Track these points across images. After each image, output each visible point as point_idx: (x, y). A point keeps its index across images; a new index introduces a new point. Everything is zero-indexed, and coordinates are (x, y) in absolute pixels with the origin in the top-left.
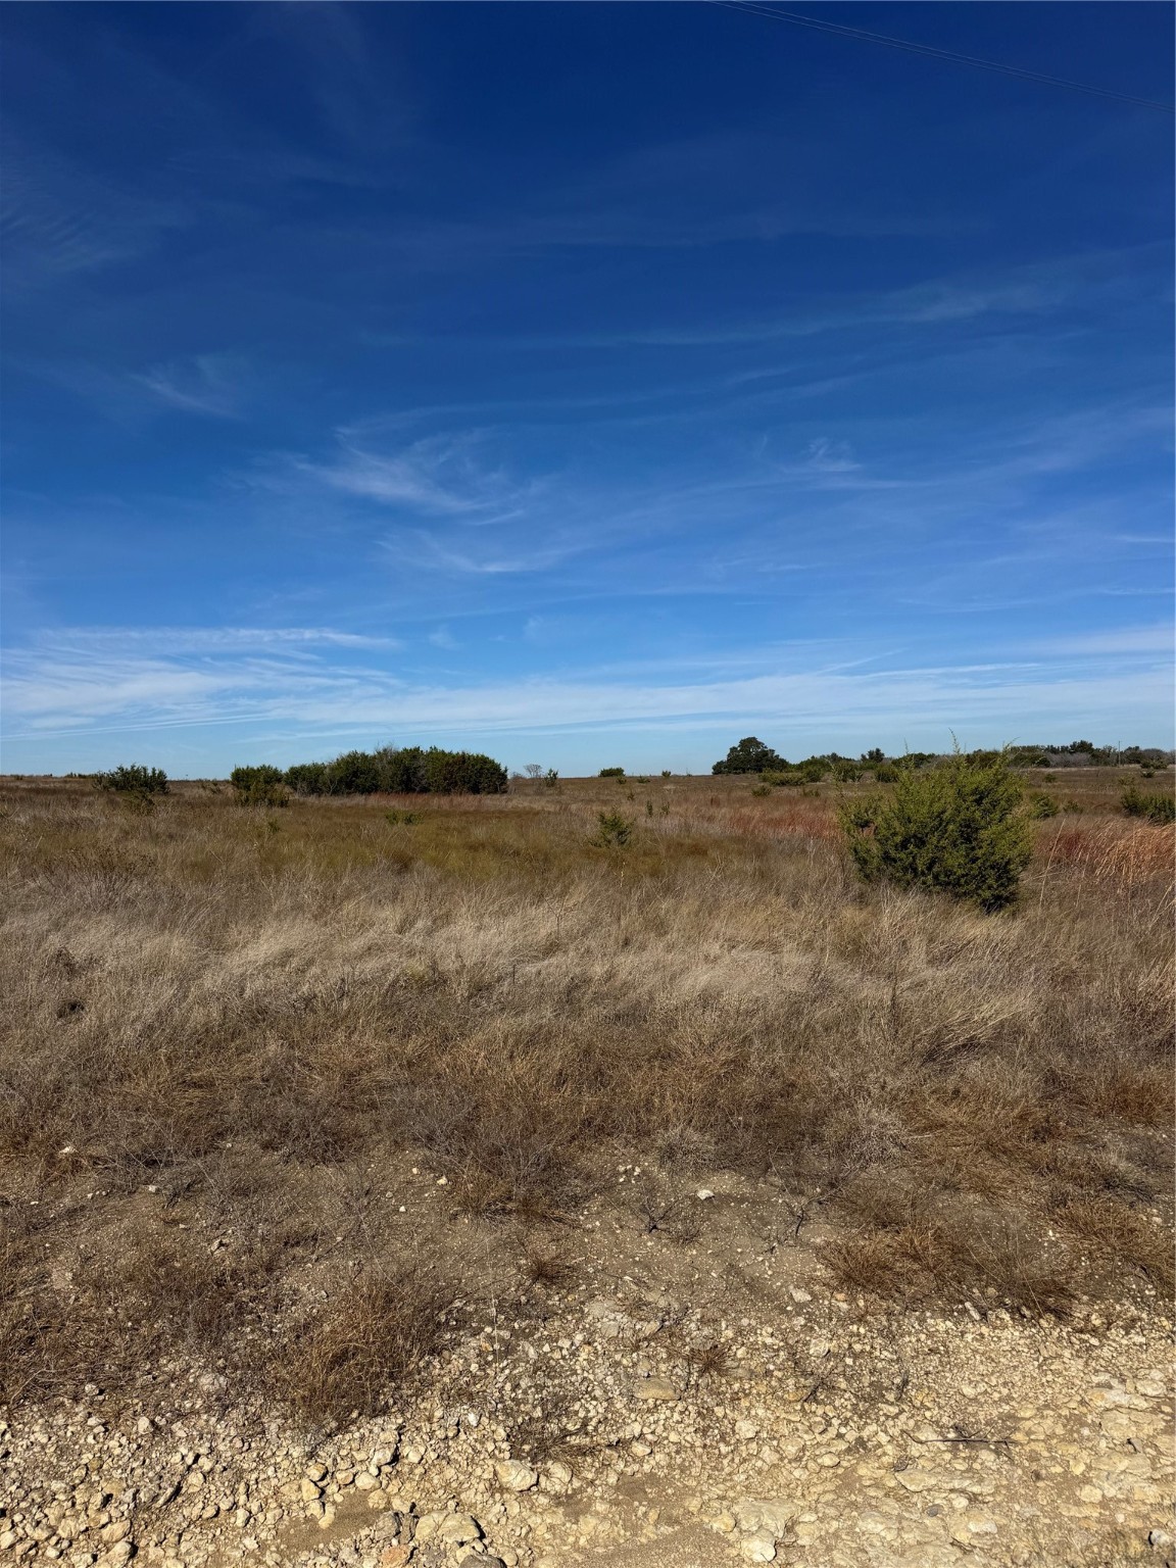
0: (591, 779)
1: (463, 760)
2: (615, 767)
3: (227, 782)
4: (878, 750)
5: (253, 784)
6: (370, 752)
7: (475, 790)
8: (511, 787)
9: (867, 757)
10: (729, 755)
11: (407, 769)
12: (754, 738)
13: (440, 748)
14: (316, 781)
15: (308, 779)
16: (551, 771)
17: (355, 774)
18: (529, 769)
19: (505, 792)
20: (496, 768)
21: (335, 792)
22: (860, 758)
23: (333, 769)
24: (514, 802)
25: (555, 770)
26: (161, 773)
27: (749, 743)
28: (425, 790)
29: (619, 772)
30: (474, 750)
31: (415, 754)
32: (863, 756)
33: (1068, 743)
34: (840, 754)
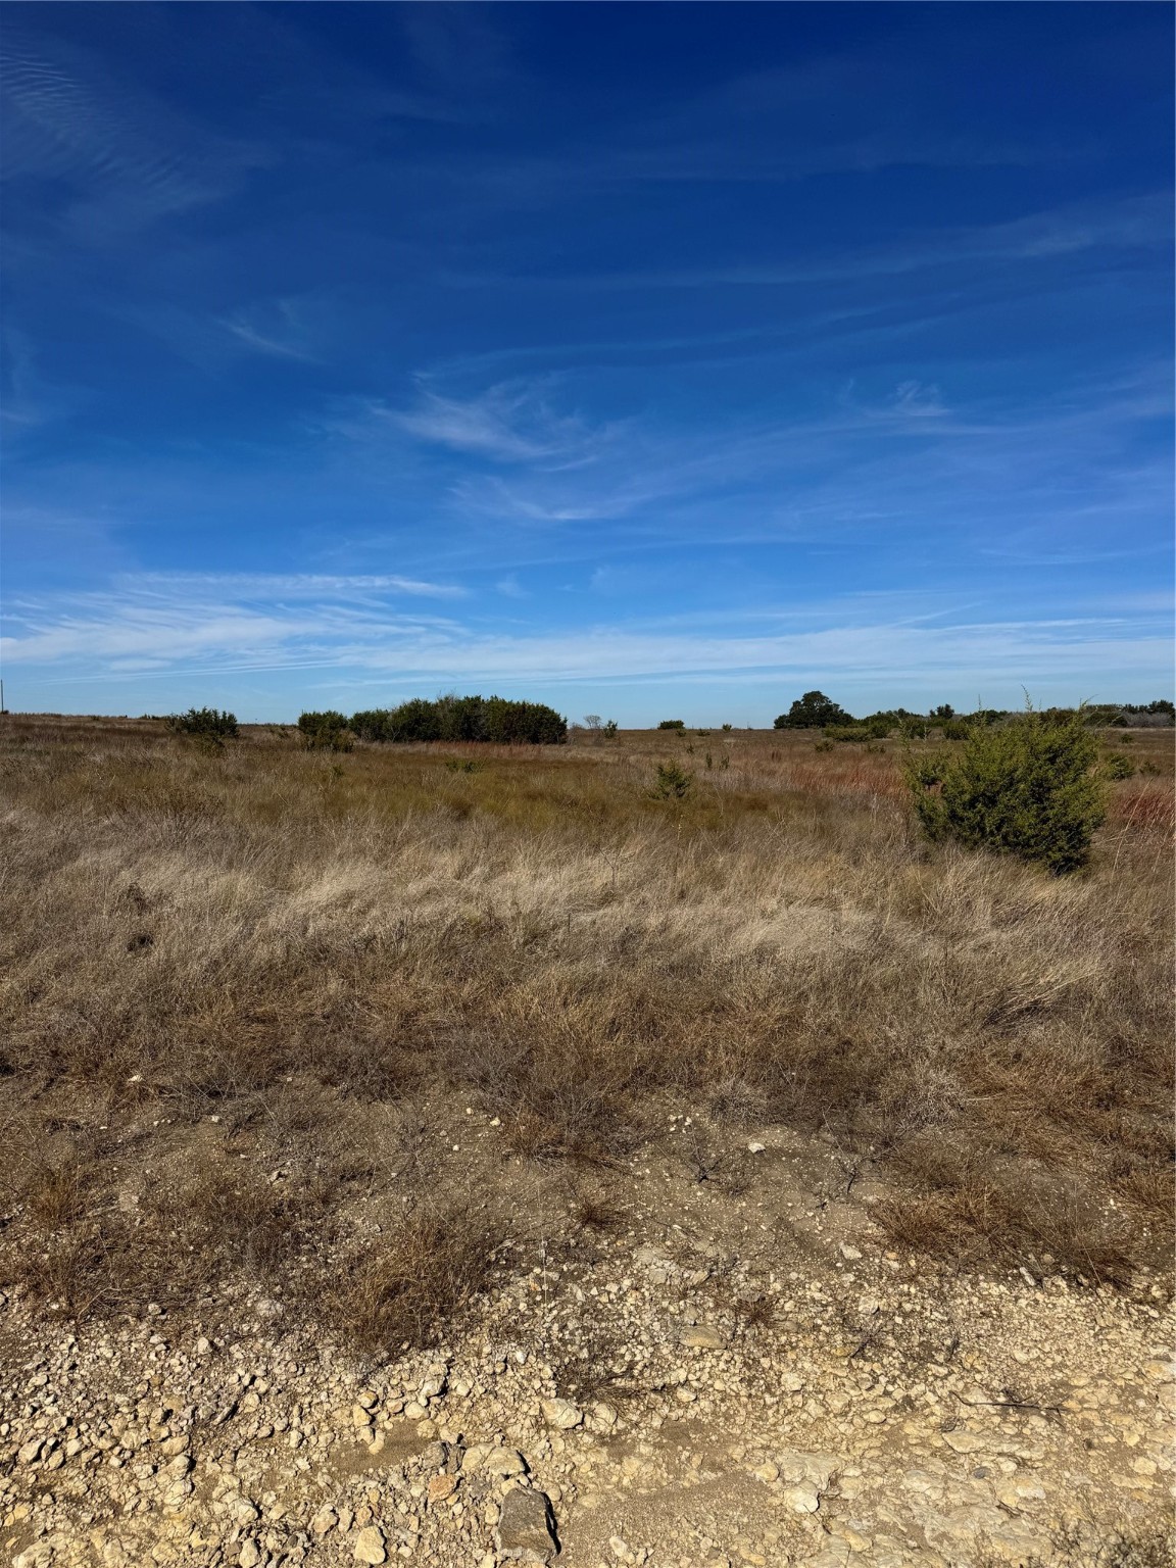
0: (650, 731)
1: (523, 710)
2: (675, 719)
3: (295, 727)
4: (948, 706)
5: (320, 729)
6: (433, 700)
7: (535, 740)
8: (571, 738)
9: (936, 713)
10: (792, 709)
11: (467, 718)
12: (819, 693)
13: (500, 697)
14: (380, 728)
15: (371, 725)
16: (610, 722)
17: (417, 722)
18: (588, 719)
19: (564, 742)
20: (555, 718)
21: (398, 740)
22: (929, 714)
23: (396, 716)
24: (573, 753)
25: (614, 721)
26: (232, 717)
27: (813, 697)
28: (485, 739)
29: (679, 724)
30: (534, 700)
31: (475, 703)
32: (932, 712)
33: (1147, 703)
34: (908, 710)
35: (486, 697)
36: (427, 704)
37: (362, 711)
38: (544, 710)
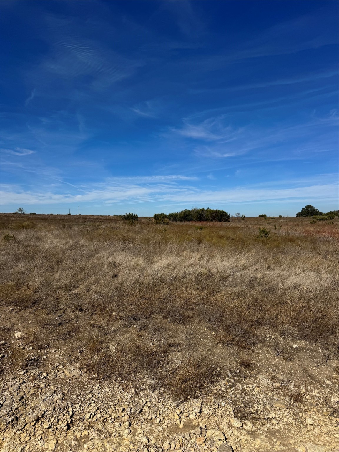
0: (256, 218)
1: (217, 212)
2: (263, 214)
3: (153, 217)
5: (159, 218)
6: (190, 209)
7: (220, 221)
8: (231, 220)
10: (302, 211)
11: (200, 214)
12: (311, 205)
13: (210, 208)
14: (176, 218)
15: (173, 217)
16: (243, 215)
17: (186, 216)
18: (236, 214)
19: (229, 221)
20: (226, 214)
21: (181, 221)
23: (180, 214)
24: (232, 224)
25: (244, 215)
26: (137, 215)
27: (309, 207)
28: (205, 220)
29: (265, 215)
30: (220, 209)
31: (203, 210)
35: (206, 208)
36: (189, 211)
37: (171, 213)
38: (223, 212)
